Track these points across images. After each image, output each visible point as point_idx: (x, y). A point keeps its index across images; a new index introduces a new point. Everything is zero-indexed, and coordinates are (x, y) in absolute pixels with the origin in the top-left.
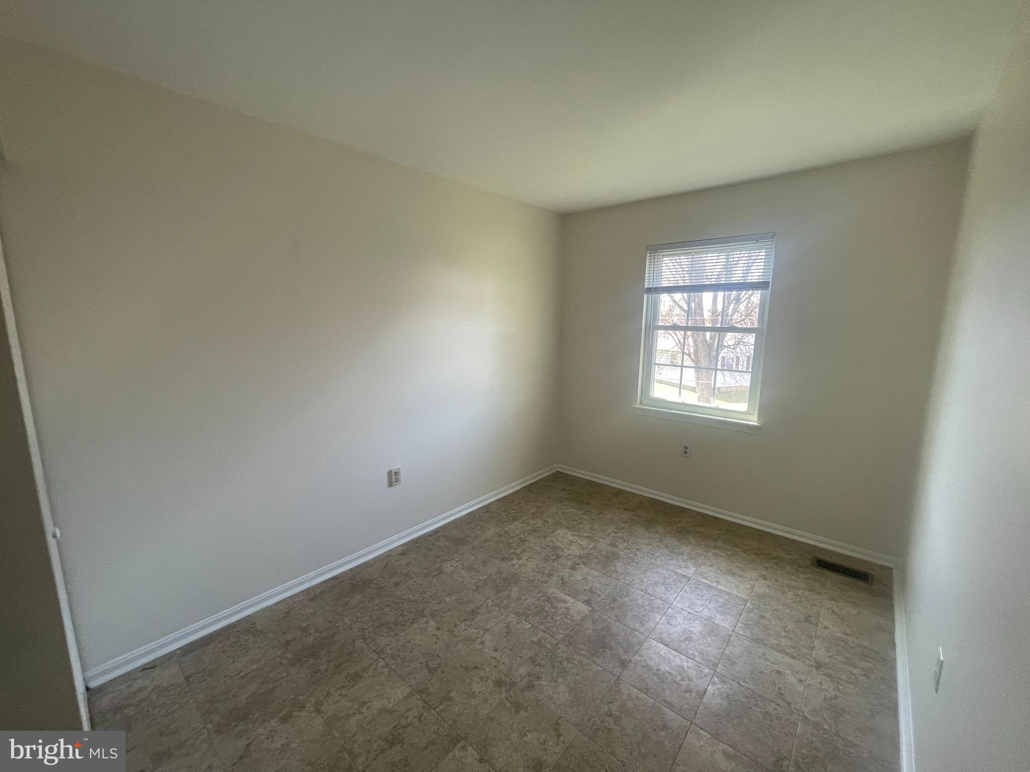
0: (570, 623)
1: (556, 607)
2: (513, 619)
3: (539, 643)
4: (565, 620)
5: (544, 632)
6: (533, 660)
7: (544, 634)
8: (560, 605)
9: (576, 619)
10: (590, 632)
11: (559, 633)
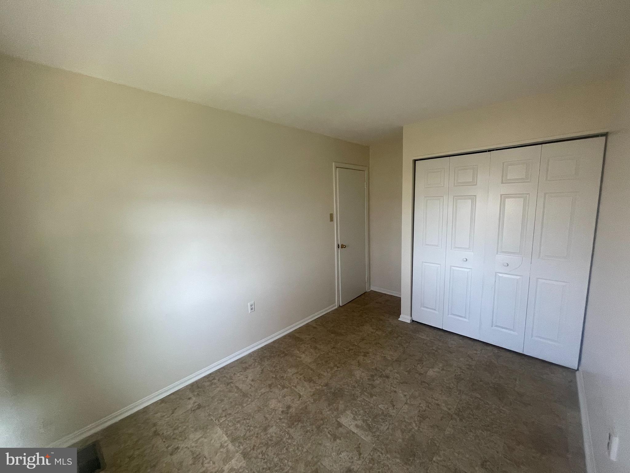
0: (353, 408)
1: (364, 421)
2: (392, 412)
3: (372, 395)
4: (356, 410)
5: (369, 402)
6: (373, 387)
7: (369, 401)
8: (360, 423)
9: (349, 411)
10: (341, 402)
11: (360, 401)
